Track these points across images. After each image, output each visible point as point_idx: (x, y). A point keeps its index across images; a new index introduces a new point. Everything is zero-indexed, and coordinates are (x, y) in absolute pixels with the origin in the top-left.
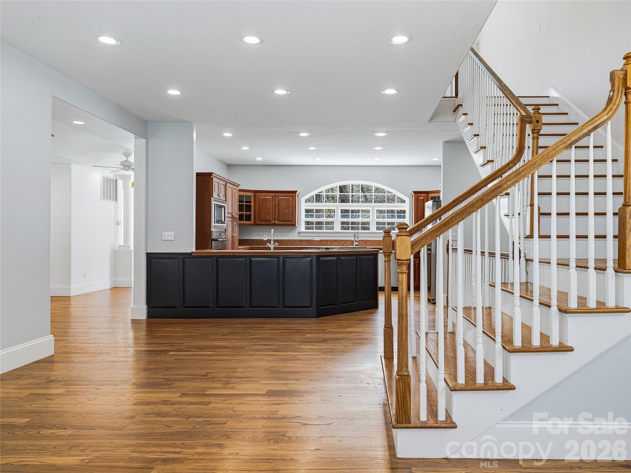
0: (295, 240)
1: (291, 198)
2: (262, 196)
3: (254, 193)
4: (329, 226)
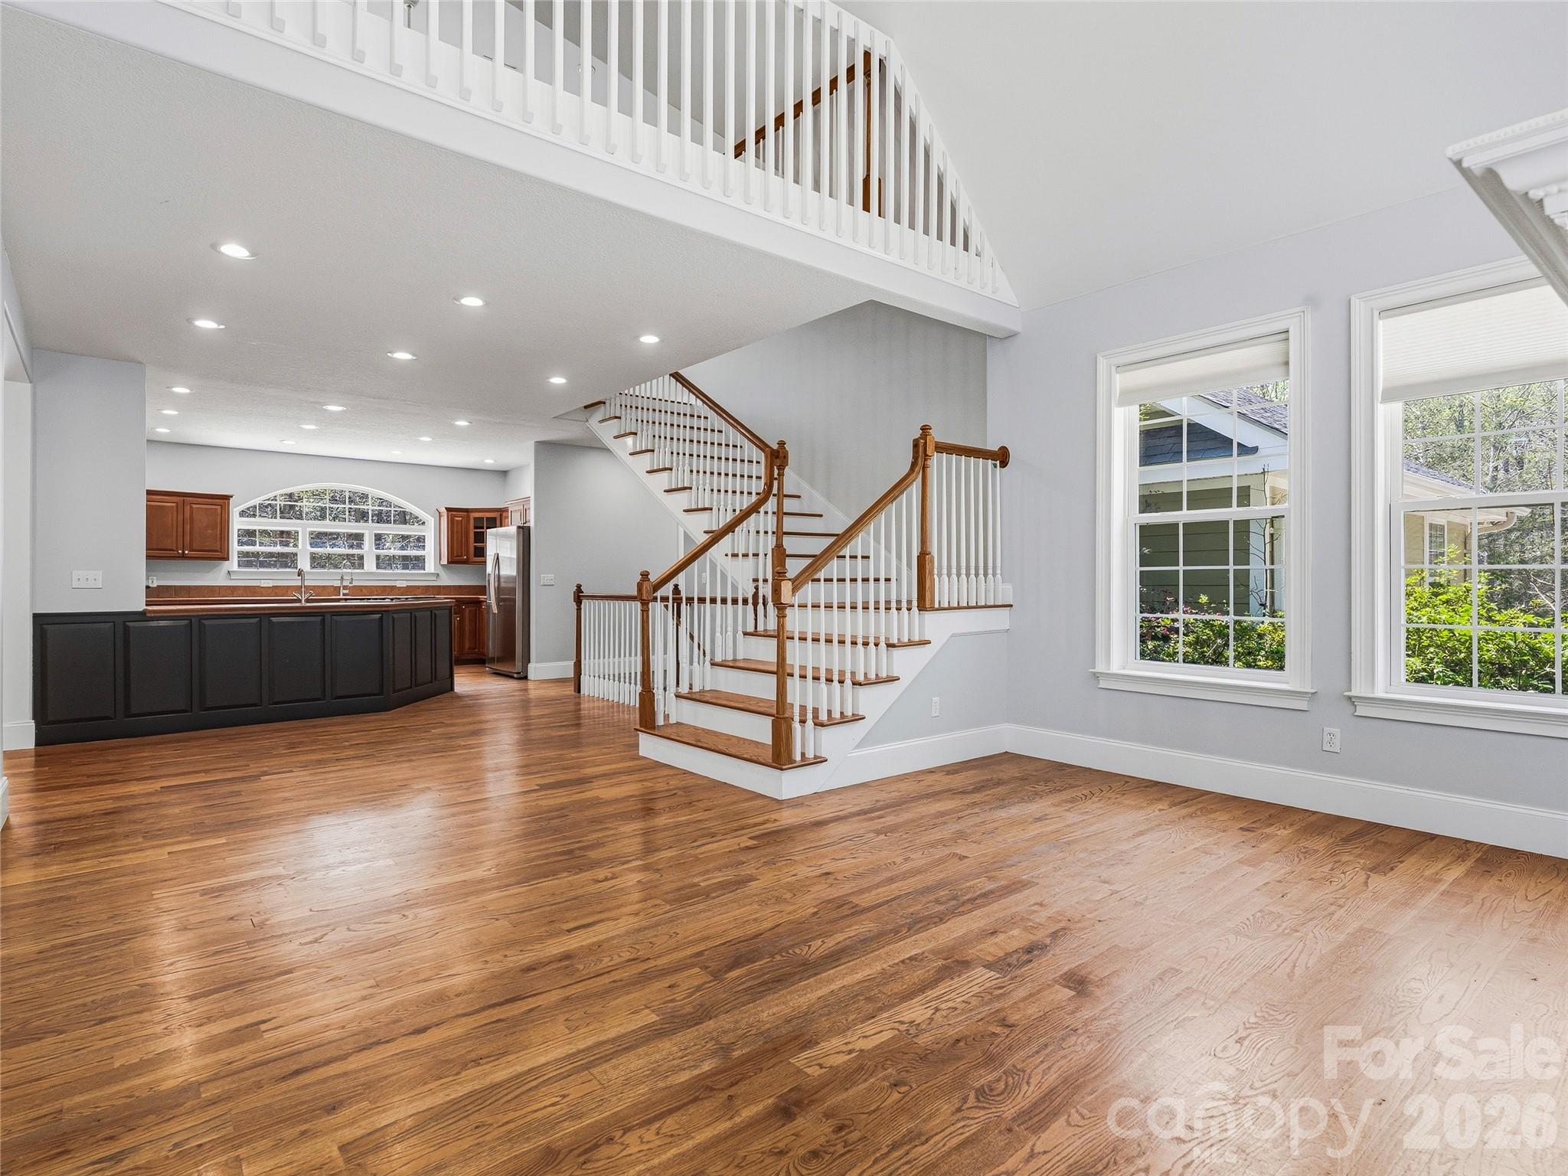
0: (221, 587)
1: (219, 507)
4: (287, 560)
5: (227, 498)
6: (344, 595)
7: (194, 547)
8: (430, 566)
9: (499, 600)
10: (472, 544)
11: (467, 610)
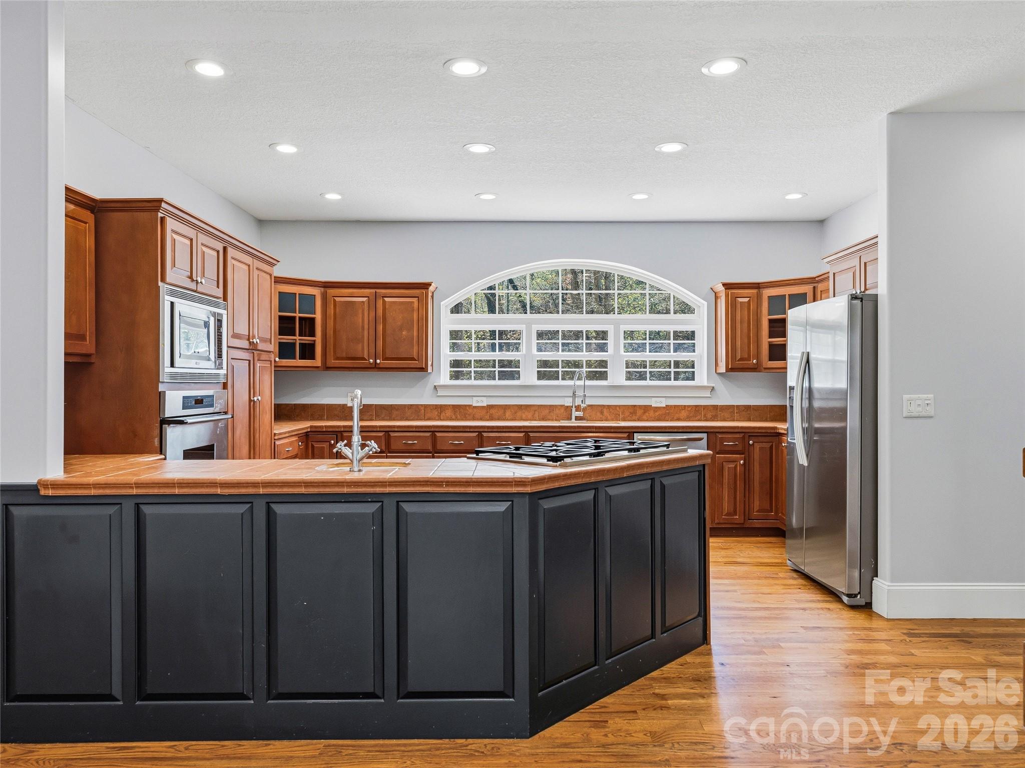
0: (426, 406)
1: (415, 300)
2: (343, 297)
3: (322, 289)
4: (509, 370)
5: (426, 286)
6: (577, 418)
7: (388, 355)
8: (702, 377)
9: (809, 445)
10: (765, 340)
11: (757, 446)
